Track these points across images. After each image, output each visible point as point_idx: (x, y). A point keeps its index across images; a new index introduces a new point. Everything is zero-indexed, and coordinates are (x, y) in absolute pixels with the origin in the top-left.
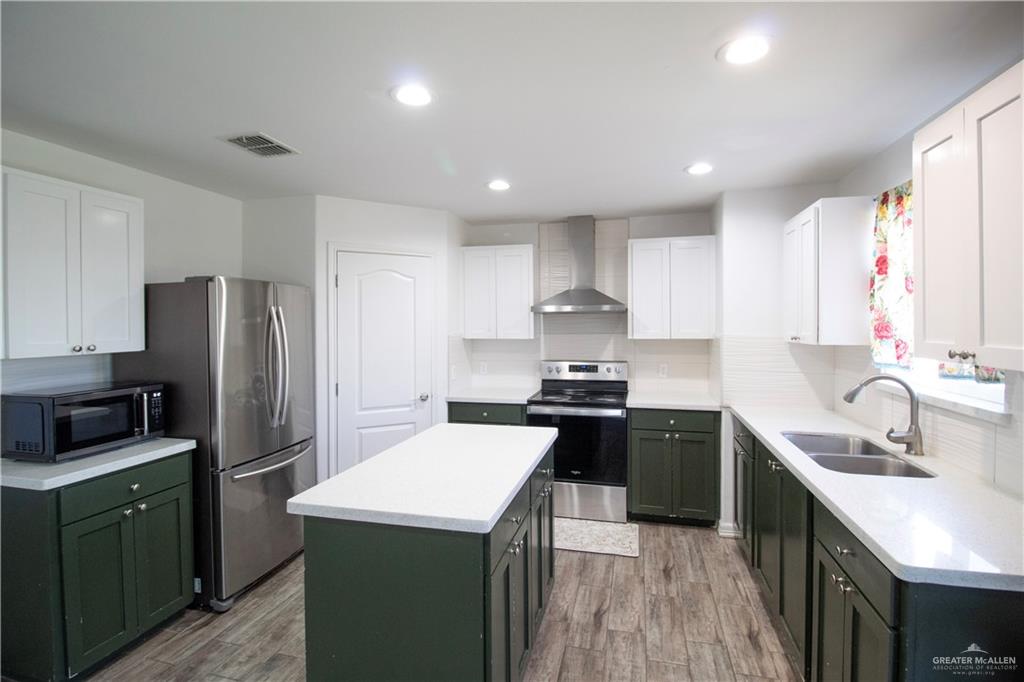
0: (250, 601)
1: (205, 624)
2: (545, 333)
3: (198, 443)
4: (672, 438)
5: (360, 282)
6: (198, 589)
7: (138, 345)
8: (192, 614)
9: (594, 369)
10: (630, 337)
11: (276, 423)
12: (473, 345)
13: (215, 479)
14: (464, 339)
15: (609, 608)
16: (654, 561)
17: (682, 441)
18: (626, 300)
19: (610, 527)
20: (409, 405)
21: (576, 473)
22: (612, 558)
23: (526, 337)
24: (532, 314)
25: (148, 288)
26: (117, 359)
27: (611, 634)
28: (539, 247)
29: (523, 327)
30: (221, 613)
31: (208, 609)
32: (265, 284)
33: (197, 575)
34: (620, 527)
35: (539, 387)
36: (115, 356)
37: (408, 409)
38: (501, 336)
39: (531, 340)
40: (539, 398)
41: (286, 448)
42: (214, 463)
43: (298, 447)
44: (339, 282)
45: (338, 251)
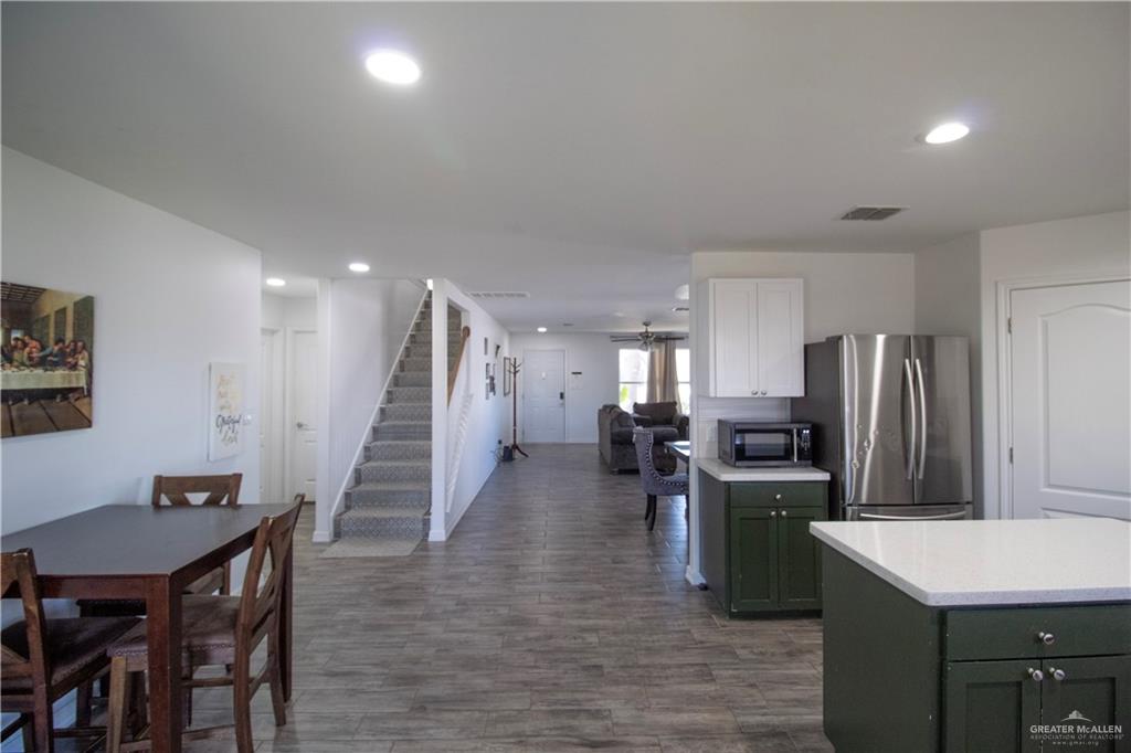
3: (832, 477)
5: (1045, 324)
7: (798, 392)
11: (911, 476)
36: (792, 399)
41: (925, 504)
44: (1013, 329)
45: (1011, 290)
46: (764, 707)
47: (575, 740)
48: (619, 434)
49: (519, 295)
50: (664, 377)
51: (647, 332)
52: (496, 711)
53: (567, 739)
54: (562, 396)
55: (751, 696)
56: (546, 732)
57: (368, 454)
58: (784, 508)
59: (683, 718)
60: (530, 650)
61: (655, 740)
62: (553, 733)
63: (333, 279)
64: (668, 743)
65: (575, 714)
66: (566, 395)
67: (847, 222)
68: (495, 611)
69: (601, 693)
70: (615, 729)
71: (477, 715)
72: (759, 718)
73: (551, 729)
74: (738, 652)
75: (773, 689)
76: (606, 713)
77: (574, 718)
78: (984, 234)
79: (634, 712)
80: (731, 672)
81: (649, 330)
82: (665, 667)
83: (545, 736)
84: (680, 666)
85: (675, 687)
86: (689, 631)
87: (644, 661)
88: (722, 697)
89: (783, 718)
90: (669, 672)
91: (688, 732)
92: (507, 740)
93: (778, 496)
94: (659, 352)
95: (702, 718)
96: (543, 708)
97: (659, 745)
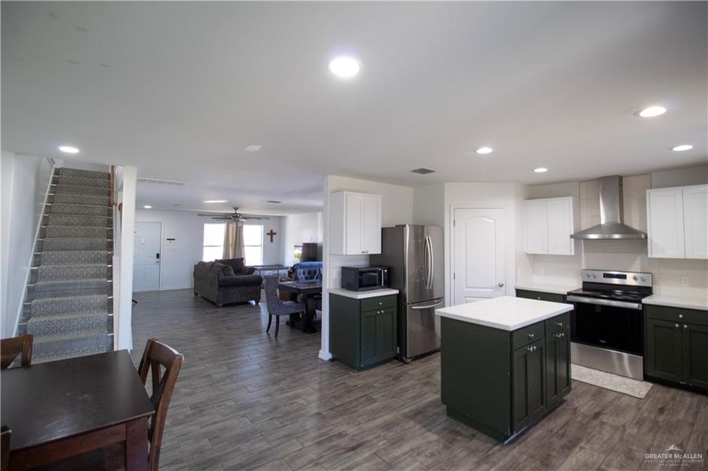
0: (417, 363)
1: (401, 365)
2: (585, 252)
3: (400, 292)
4: (681, 328)
5: (466, 224)
6: (398, 352)
7: (379, 252)
8: (395, 361)
9: (624, 277)
10: (649, 256)
11: (428, 288)
12: (534, 258)
13: (405, 307)
14: (527, 254)
15: (607, 413)
16: (655, 403)
17: (690, 331)
18: (646, 231)
19: (628, 381)
20: (492, 288)
21: (603, 342)
22: (621, 395)
23: (569, 254)
24: (573, 240)
25: (382, 229)
26: (372, 256)
27: (602, 423)
28: (579, 197)
29: (566, 247)
30: (407, 363)
31: (402, 361)
32: (423, 227)
33: (398, 346)
34: (636, 382)
35: (581, 286)
36: (371, 255)
37: (491, 290)
38: (551, 253)
39: (572, 256)
40: (581, 292)
41: (431, 300)
42: (405, 301)
43: (436, 301)
44: (456, 224)
45: (455, 209)
46: (404, 405)
47: (342, 451)
48: (224, 281)
49: (178, 184)
50: (235, 241)
51: (236, 213)
52: (287, 456)
53: (338, 452)
54: (158, 256)
55: (396, 401)
56: (324, 453)
57: (28, 311)
58: (382, 309)
59: (379, 421)
60: (272, 419)
61: (376, 435)
62: (328, 452)
63: (17, 153)
64: (384, 434)
65: (330, 439)
66: (161, 256)
67: (415, 174)
68: (225, 405)
69: (333, 425)
70: (355, 438)
71: (276, 462)
72: (407, 409)
73: (325, 451)
74: (375, 385)
75: (402, 396)
76: (344, 433)
77: (332, 441)
78: (446, 185)
79: (356, 427)
80: (380, 394)
81: (238, 212)
82: (351, 402)
83: (325, 456)
84: (356, 400)
85: (363, 410)
86: (344, 383)
87: (338, 403)
88: (386, 406)
89: (415, 406)
90: (354, 404)
91: (386, 426)
92: (307, 467)
93: (381, 304)
94: (232, 226)
95: (387, 417)
96: (311, 443)
97: (380, 436)
